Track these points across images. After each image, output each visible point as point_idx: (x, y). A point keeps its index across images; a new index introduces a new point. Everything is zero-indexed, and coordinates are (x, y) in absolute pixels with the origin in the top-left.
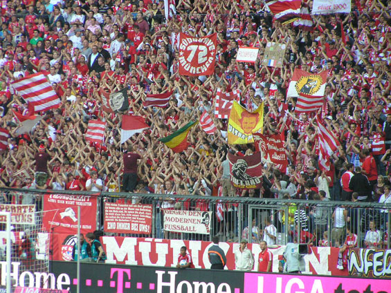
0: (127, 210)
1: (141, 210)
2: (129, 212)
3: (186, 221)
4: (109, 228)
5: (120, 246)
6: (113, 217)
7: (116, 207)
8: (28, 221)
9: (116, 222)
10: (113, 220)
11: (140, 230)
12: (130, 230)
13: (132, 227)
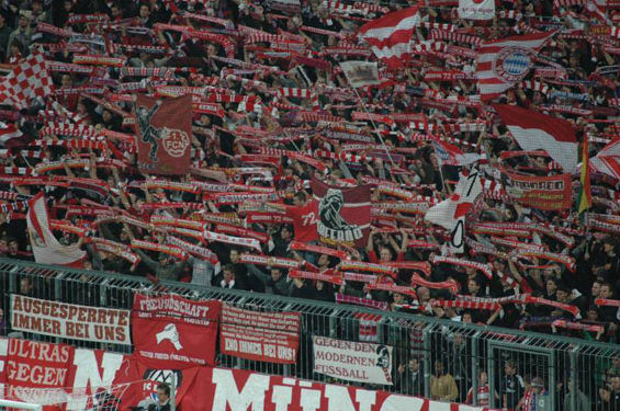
0: (257, 322)
1: (280, 322)
2: (260, 325)
3: (351, 360)
4: (227, 348)
5: (240, 390)
6: (233, 330)
7: (239, 313)
8: (118, 338)
9: (238, 340)
10: (233, 335)
11: (280, 357)
12: (263, 356)
13: (266, 349)
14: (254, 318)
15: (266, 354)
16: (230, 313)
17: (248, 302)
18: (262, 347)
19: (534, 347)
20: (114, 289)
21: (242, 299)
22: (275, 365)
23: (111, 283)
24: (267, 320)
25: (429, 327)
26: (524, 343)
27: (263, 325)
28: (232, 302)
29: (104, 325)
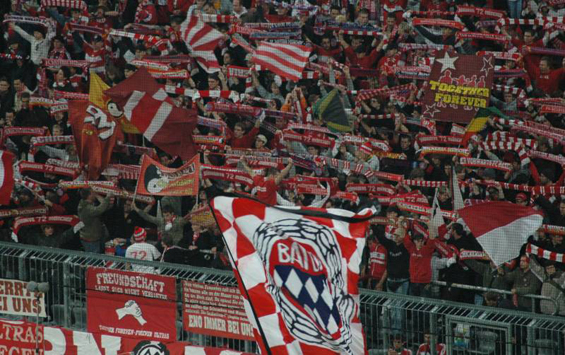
0: (220, 297)
2: (223, 301)
4: (191, 325)
6: (196, 307)
7: (201, 290)
8: (35, 310)
9: (203, 316)
10: (197, 312)
11: (244, 334)
12: (227, 332)
13: (230, 326)
14: (216, 294)
15: (230, 331)
16: (193, 291)
17: (209, 279)
18: (227, 324)
19: (490, 322)
20: (77, 267)
21: (203, 277)
22: (237, 341)
23: (73, 262)
24: (229, 296)
25: (387, 302)
26: (481, 318)
27: (226, 301)
28: (193, 279)
29: (21, 298)
